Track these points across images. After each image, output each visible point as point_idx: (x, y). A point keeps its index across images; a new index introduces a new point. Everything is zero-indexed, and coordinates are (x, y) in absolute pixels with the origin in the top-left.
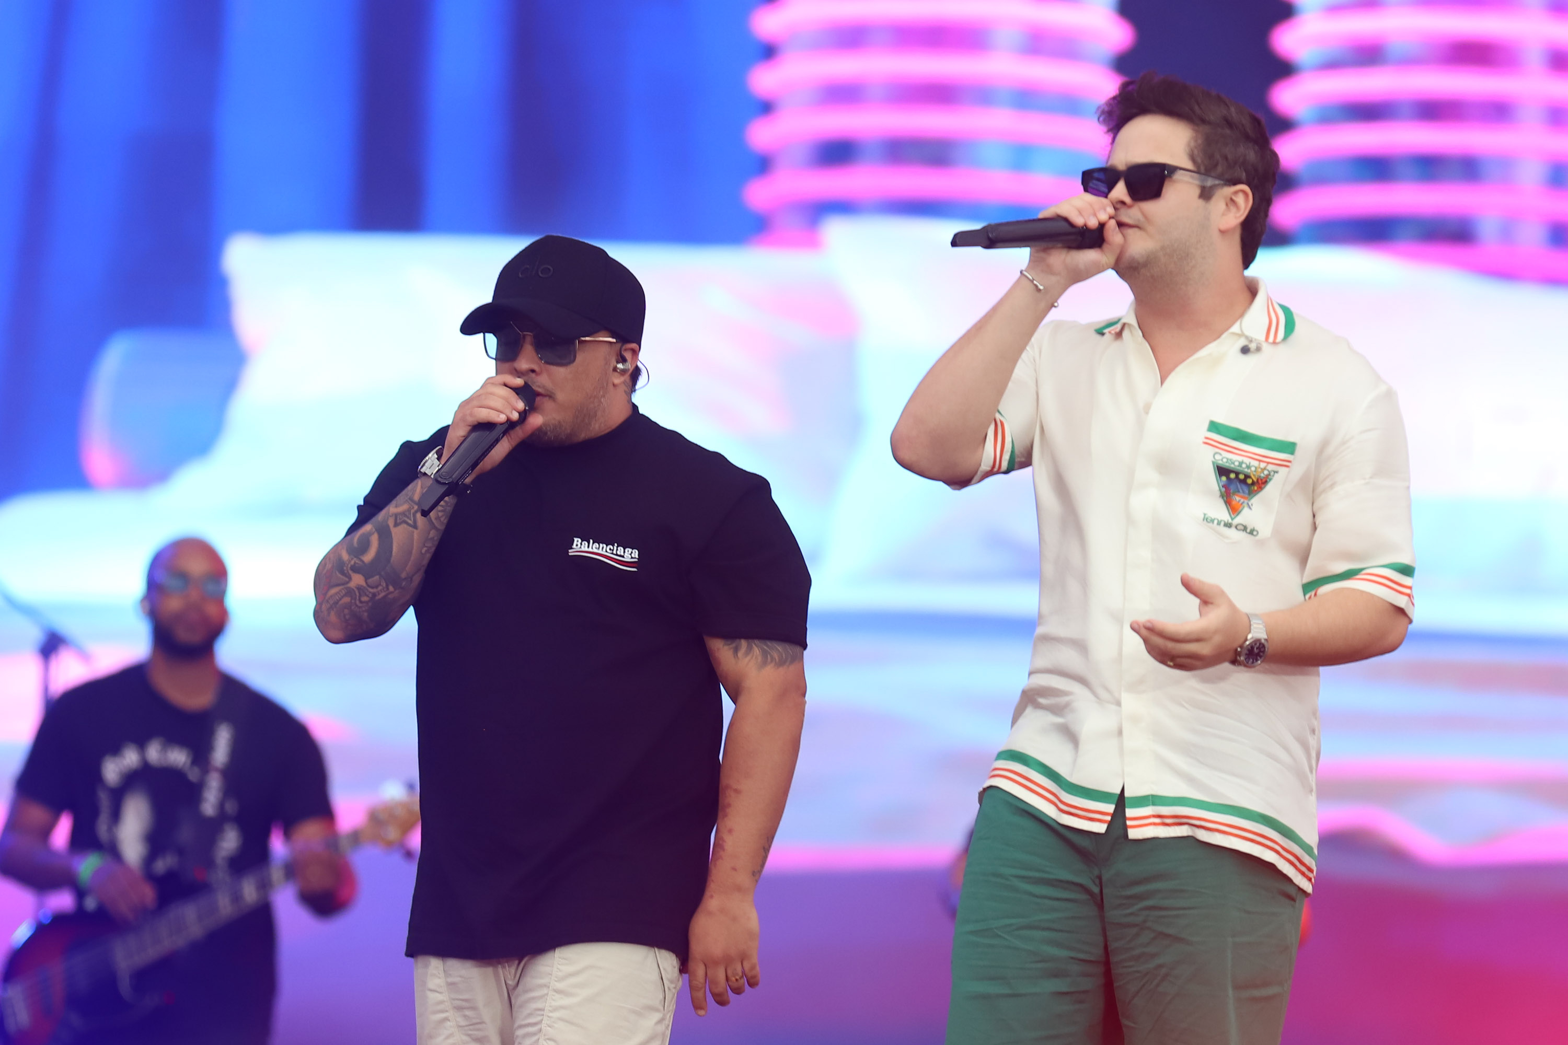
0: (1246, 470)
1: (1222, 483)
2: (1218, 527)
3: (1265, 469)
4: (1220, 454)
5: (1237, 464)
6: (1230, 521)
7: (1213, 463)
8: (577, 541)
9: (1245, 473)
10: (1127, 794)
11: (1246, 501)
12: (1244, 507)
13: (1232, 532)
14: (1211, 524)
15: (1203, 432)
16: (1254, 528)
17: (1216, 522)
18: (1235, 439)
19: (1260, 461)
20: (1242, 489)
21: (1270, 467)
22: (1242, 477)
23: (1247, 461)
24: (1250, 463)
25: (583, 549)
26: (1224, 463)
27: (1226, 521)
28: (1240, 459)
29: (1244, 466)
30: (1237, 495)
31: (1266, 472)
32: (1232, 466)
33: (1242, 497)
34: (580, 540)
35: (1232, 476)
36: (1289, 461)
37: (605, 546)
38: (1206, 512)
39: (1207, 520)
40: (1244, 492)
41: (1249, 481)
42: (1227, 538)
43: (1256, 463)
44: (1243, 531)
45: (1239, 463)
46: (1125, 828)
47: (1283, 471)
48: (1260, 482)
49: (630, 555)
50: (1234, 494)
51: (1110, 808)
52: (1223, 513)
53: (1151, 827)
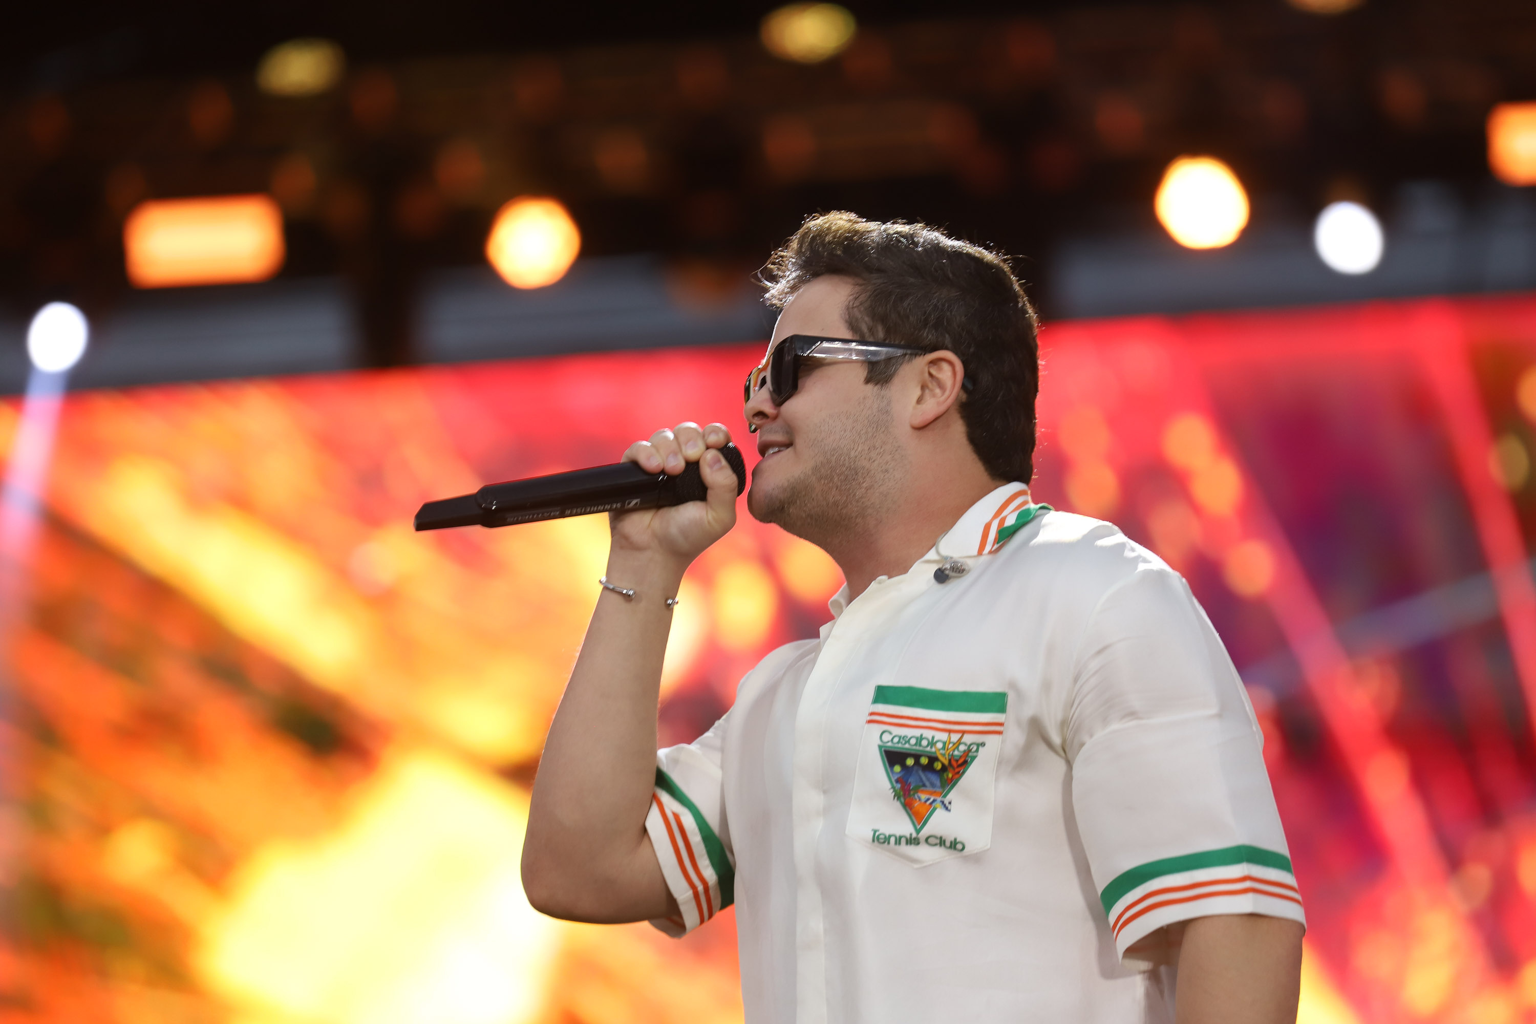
0: (928, 749)
1: (896, 778)
2: (897, 847)
3: (959, 742)
4: (890, 733)
5: (913, 741)
6: (914, 835)
7: (880, 747)
9: (929, 754)
11: (939, 799)
12: (935, 809)
13: (924, 853)
14: (886, 845)
15: (867, 706)
16: (955, 839)
17: (892, 840)
18: (910, 704)
19: (950, 731)
20: (928, 779)
21: (968, 739)
22: (924, 760)
23: (928, 734)
24: (933, 738)
26: (896, 744)
27: (908, 836)
28: (917, 733)
29: (924, 743)
30: (923, 792)
31: (962, 748)
32: (907, 746)
33: (932, 793)
35: (910, 762)
36: (1001, 724)
38: (876, 828)
39: (880, 840)
40: (933, 785)
41: (938, 766)
42: (914, 861)
43: (943, 736)
44: (941, 845)
45: (917, 738)
47: (990, 740)
48: (954, 764)
50: (917, 790)
52: (905, 827)
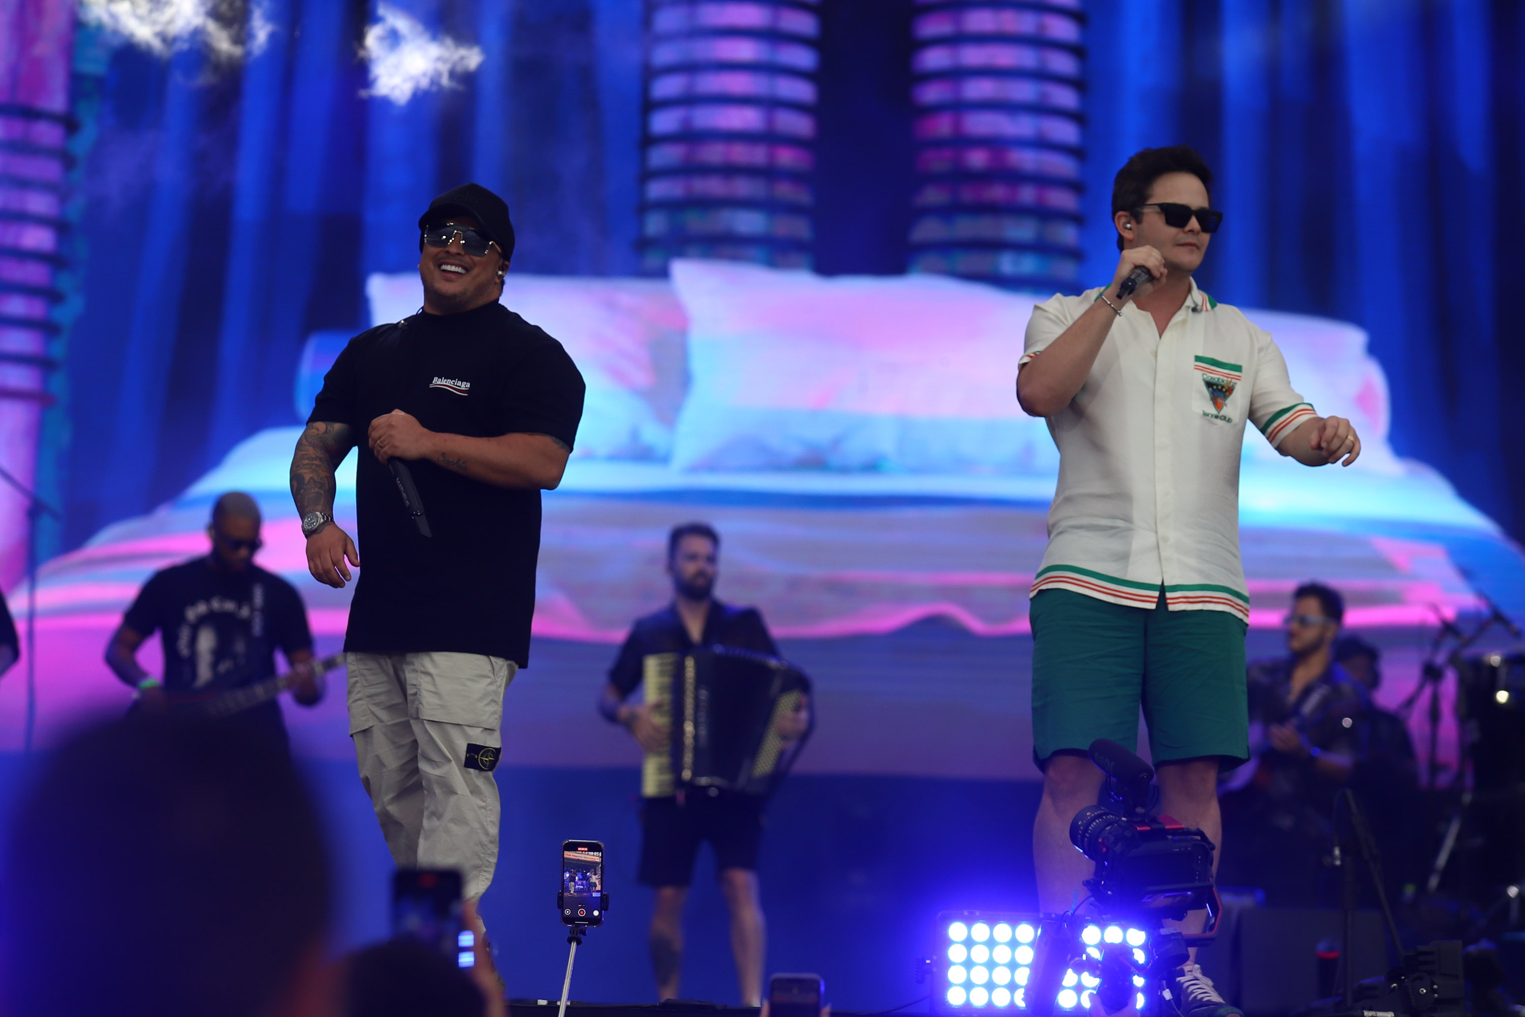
0: (1221, 383)
1: (1210, 392)
2: (1211, 418)
3: (1231, 382)
4: (1206, 375)
5: (1215, 380)
6: (1217, 414)
7: (1203, 380)
8: (436, 379)
9: (1221, 385)
10: (1166, 584)
11: (1224, 402)
12: (1223, 406)
13: (1218, 421)
14: (1207, 417)
15: (1192, 362)
16: (1229, 418)
17: (1210, 415)
18: (1213, 365)
19: (1228, 377)
20: (1221, 394)
21: (1234, 381)
22: (1220, 387)
23: (1221, 377)
25: (438, 383)
26: (1208, 379)
27: (1215, 415)
28: (1218, 376)
29: (1220, 380)
30: (1219, 398)
31: (1232, 384)
33: (1221, 400)
34: (437, 378)
35: (1215, 387)
36: (1242, 377)
37: (450, 380)
38: (1204, 410)
39: (1205, 415)
40: (1222, 396)
41: (1224, 390)
42: (1216, 424)
43: (1225, 379)
44: (1224, 420)
45: (1217, 379)
46: (1166, 605)
47: (1239, 382)
48: (1229, 390)
49: (465, 386)
50: (1217, 398)
51: (1157, 594)
52: (1212, 410)
53: (1181, 604)
